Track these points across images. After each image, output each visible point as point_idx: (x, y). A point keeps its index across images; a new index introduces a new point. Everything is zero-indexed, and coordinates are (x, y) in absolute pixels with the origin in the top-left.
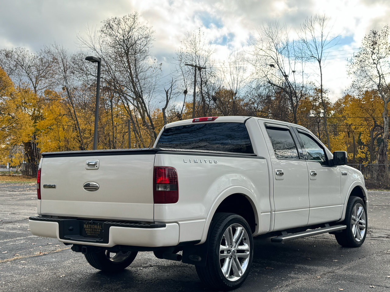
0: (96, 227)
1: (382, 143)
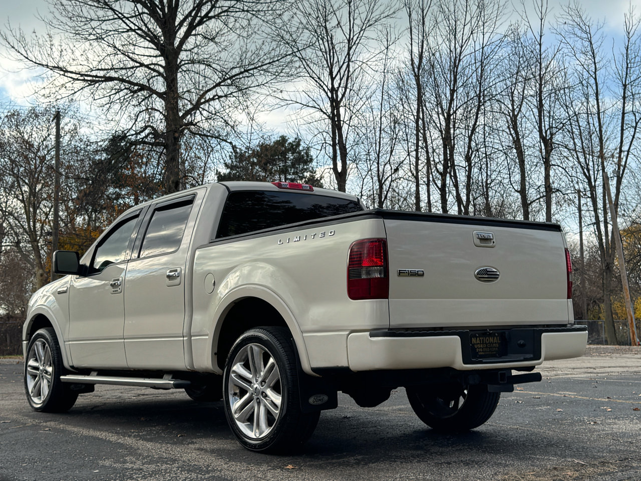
0: (491, 339)
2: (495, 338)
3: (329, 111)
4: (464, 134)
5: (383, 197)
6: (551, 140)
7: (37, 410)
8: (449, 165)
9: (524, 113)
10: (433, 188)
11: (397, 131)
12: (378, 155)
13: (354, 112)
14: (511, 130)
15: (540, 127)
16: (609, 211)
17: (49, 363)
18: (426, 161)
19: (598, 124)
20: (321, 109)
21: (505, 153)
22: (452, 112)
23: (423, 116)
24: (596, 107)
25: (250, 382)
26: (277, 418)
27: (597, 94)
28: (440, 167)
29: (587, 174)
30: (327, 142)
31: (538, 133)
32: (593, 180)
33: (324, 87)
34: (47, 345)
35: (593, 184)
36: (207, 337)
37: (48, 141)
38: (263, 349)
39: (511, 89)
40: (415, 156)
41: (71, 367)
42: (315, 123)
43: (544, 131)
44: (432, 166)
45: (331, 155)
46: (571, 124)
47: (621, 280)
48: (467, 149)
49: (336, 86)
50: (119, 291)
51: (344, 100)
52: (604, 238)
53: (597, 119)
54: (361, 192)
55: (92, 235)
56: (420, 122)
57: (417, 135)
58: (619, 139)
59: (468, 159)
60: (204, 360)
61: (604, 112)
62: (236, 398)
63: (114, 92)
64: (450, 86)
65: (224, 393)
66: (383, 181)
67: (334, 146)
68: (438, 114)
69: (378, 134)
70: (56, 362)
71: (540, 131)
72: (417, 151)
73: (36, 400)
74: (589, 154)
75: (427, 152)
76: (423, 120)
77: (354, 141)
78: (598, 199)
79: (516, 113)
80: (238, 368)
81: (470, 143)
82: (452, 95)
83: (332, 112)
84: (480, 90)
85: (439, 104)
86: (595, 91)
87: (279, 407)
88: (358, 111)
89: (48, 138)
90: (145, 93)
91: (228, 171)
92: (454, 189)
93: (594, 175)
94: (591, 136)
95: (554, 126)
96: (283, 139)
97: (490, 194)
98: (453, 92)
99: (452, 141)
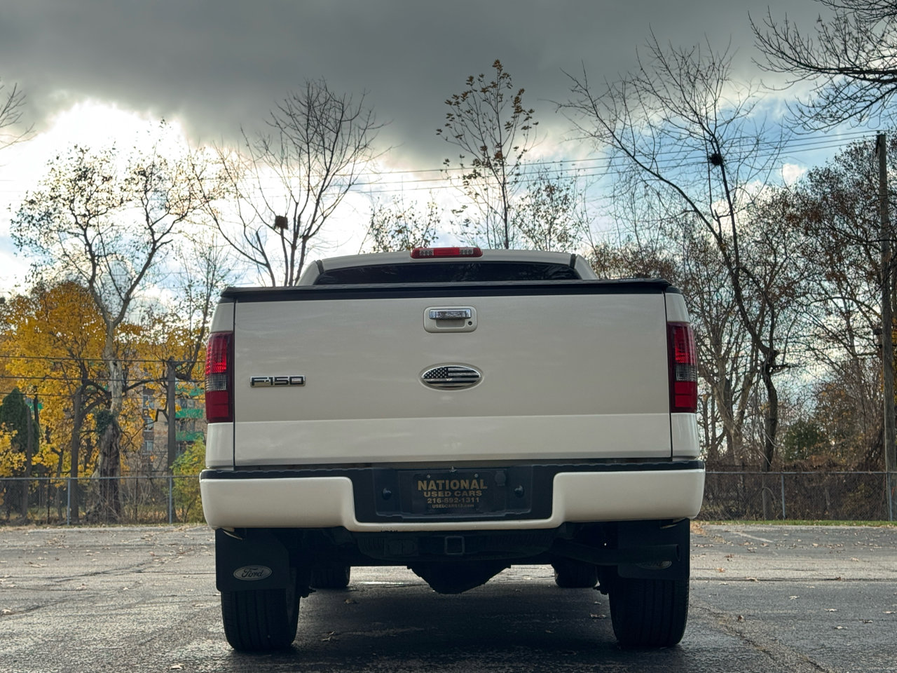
0: (467, 486)
1: (110, 426)
2: (475, 482)
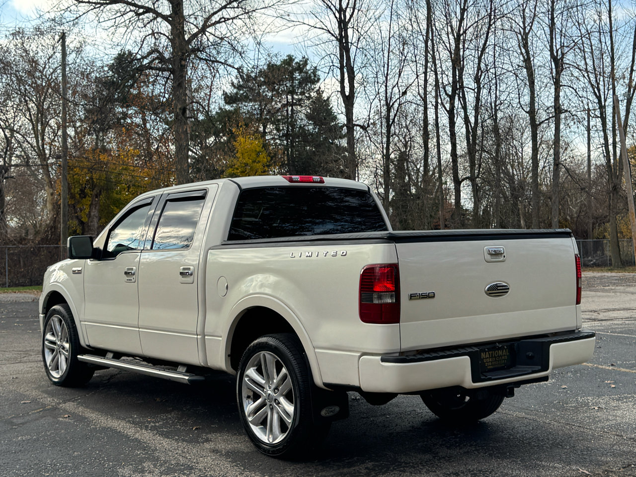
0: (500, 353)
2: (504, 351)
3: (337, 32)
4: (473, 55)
5: (391, 121)
6: (562, 60)
7: (55, 383)
8: (458, 87)
9: (536, 32)
10: (441, 110)
11: (405, 52)
12: (386, 78)
13: (362, 33)
14: (522, 48)
15: (551, 46)
16: (617, 132)
17: (66, 340)
18: (434, 83)
19: (610, 42)
20: (328, 31)
21: (514, 74)
22: (461, 32)
23: (432, 36)
24: (608, 25)
25: (264, 388)
26: (290, 427)
27: (610, 11)
28: (449, 89)
29: (598, 94)
30: (335, 64)
31: (549, 53)
32: (603, 99)
33: (332, 7)
34: (63, 322)
35: (603, 104)
36: (221, 339)
37: (54, 59)
38: (276, 358)
39: (523, 6)
40: (423, 79)
41: (87, 346)
42: (322, 45)
43: (555, 50)
44: (441, 89)
45: (339, 78)
46: (583, 43)
47: (627, 202)
48: (476, 69)
49: (344, 6)
50: (133, 280)
51: (352, 20)
52: (612, 158)
53: (609, 37)
54: (369, 116)
55: (100, 158)
56: (430, 43)
57: (426, 56)
58: (631, 58)
59: (477, 80)
60: (218, 359)
61: (616, 30)
62: (250, 400)
63: (119, 14)
64: (460, 5)
65: (237, 395)
66: (391, 104)
67: (342, 69)
68: (448, 34)
69: (386, 55)
70: (73, 340)
71: (551, 50)
72: (425, 73)
73: (54, 374)
74: (600, 75)
75: (436, 74)
76: (432, 40)
77: (362, 63)
78: (607, 120)
79: (527, 31)
80: (251, 372)
81: (479, 64)
82: (462, 15)
83: (340, 34)
84: (491, 9)
85: (449, 23)
86: (608, 8)
87: (292, 417)
88: (366, 32)
89: (54, 57)
90: (150, 15)
91: (235, 91)
92: (462, 110)
93: (605, 94)
94: (602, 55)
95: (565, 44)
96: (290, 59)
97: (499, 115)
98: (463, 11)
99: (462, 62)
